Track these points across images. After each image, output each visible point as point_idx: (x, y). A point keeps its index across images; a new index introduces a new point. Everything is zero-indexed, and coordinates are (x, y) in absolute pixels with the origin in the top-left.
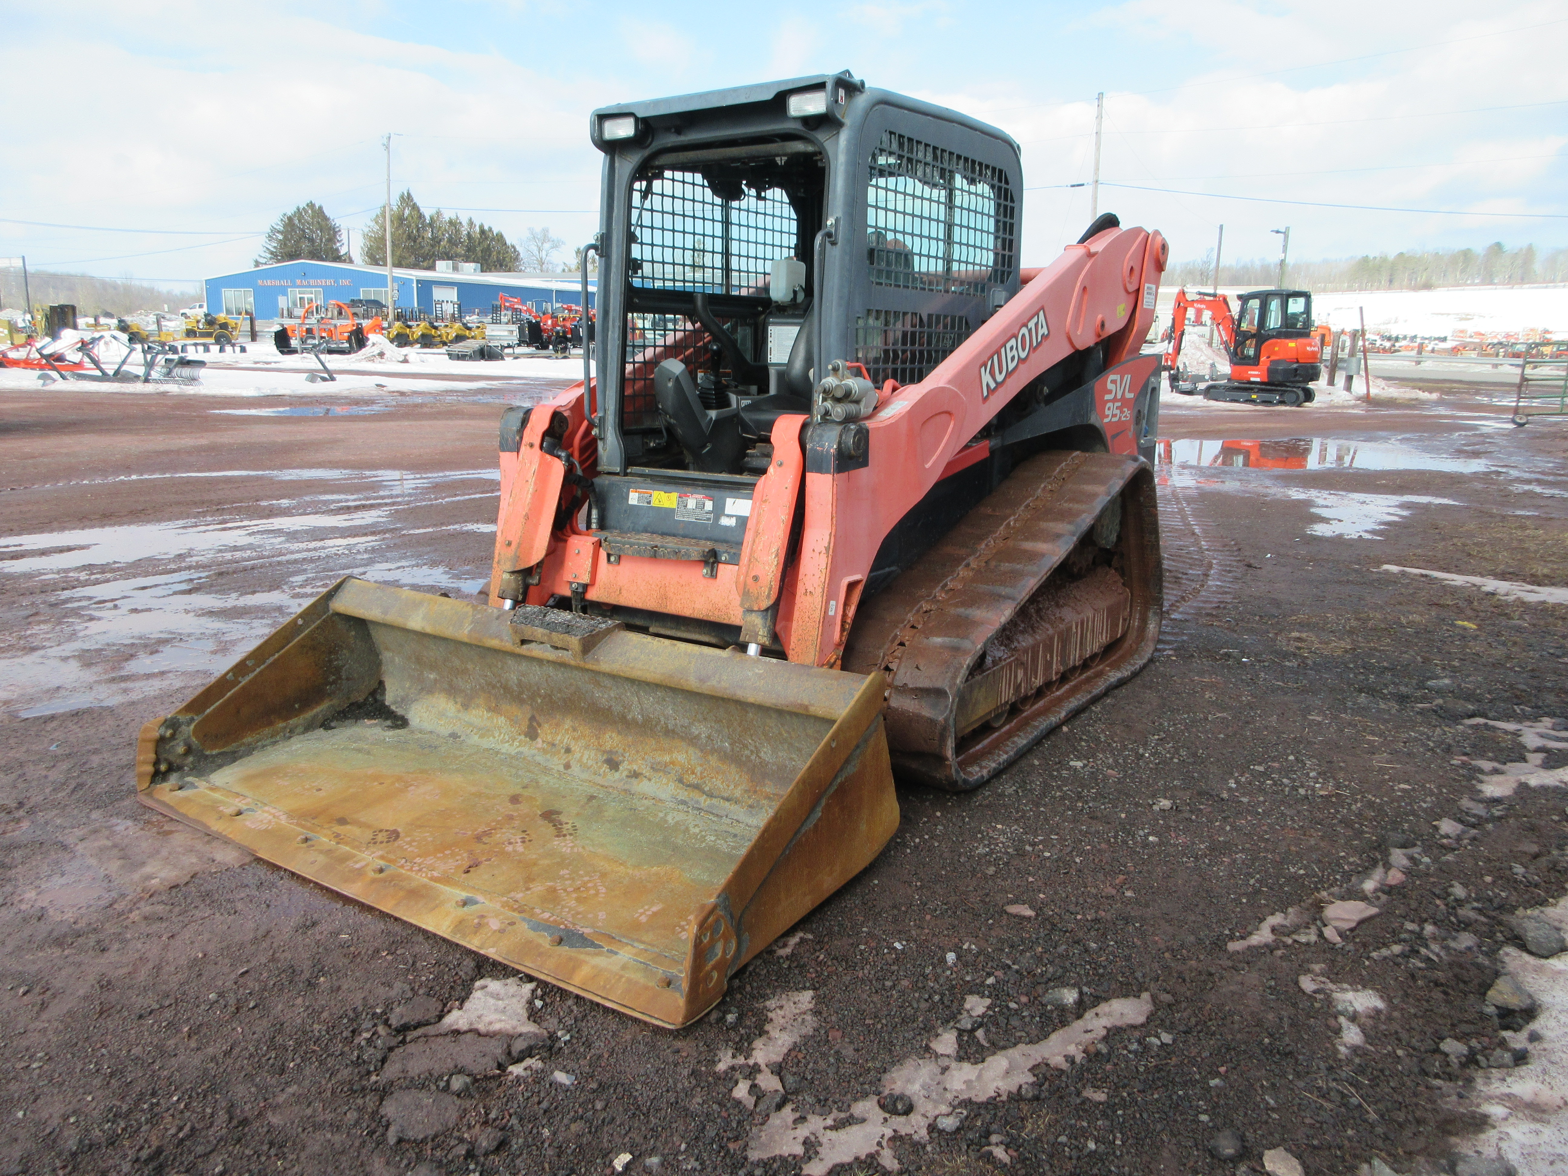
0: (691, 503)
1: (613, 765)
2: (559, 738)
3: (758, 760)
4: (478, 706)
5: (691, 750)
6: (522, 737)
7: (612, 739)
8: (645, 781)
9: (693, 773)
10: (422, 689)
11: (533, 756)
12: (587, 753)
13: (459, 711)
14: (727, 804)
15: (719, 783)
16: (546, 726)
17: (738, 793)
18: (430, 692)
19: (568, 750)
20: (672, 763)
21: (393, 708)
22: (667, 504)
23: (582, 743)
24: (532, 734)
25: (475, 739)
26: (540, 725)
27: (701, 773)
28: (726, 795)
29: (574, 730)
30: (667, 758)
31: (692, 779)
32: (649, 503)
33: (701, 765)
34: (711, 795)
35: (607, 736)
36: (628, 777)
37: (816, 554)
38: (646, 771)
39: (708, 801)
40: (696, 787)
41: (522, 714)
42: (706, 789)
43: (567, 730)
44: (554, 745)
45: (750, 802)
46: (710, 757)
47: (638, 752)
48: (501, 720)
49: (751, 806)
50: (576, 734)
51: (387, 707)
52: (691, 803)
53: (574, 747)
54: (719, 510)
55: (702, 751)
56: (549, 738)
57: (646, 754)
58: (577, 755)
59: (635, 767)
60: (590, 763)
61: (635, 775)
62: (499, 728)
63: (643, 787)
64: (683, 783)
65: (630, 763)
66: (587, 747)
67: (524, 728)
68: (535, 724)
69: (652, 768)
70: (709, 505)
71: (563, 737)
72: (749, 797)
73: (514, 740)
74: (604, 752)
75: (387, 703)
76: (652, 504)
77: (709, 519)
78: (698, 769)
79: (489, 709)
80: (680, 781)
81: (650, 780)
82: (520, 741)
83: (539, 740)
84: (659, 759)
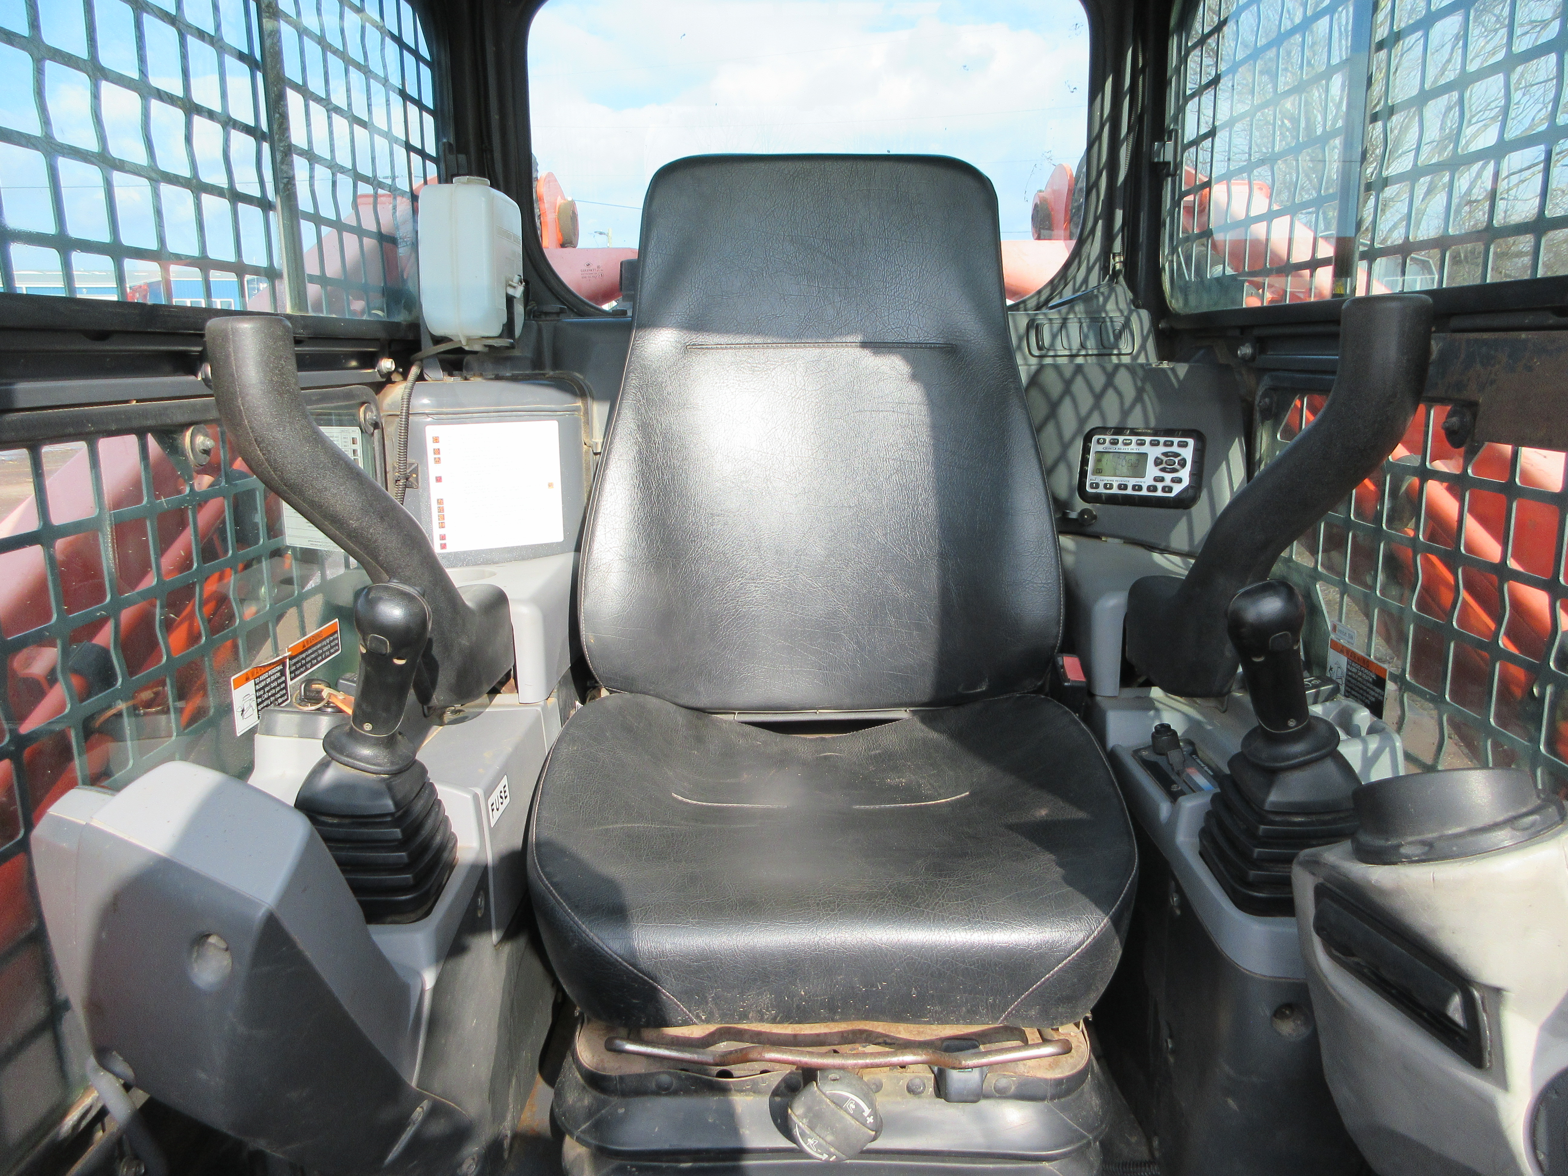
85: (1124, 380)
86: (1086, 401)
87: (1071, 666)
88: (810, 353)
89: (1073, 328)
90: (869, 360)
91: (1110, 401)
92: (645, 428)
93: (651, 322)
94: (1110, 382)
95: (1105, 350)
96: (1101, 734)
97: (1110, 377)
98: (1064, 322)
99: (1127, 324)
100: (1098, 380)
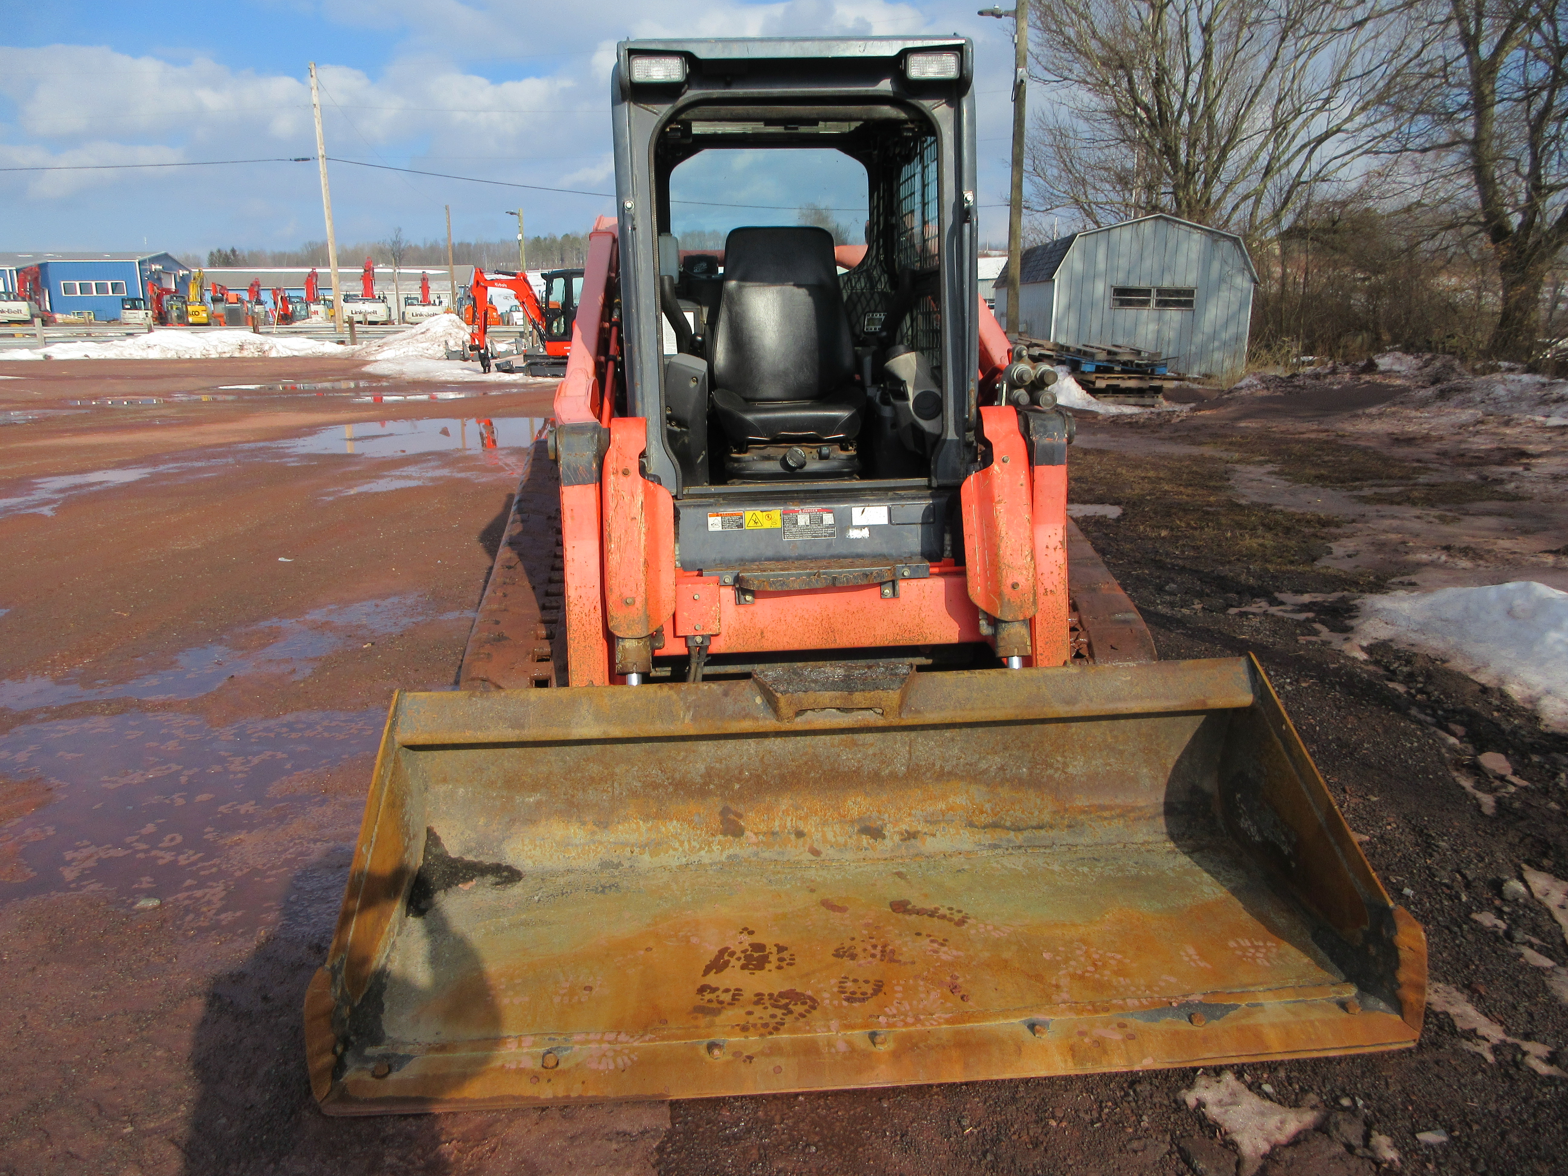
0: (803, 519)
1: (876, 833)
2: (777, 823)
3: (1063, 776)
4: (626, 818)
5: (973, 788)
6: (720, 837)
7: (856, 804)
8: (929, 839)
9: (982, 812)
10: (513, 821)
11: (756, 854)
12: (827, 830)
13: (593, 833)
14: (1043, 832)
15: (1019, 814)
16: (751, 814)
17: (1046, 817)
18: (532, 821)
19: (800, 834)
20: (951, 809)
21: (469, 858)
22: (767, 525)
23: (814, 819)
24: (733, 830)
25: (646, 860)
26: (740, 816)
27: (992, 810)
28: (1034, 824)
30: (942, 805)
31: (984, 819)
32: (741, 526)
33: (989, 801)
34: (1018, 829)
35: (850, 803)
36: (903, 840)
37: (1051, 551)
38: (923, 828)
39: (1020, 837)
40: (995, 826)
41: (706, 810)
42: (1008, 824)
43: (786, 811)
44: (774, 834)
45: (1066, 822)
46: (1000, 789)
48: (673, 826)
49: (1069, 826)
50: (801, 813)
51: (460, 860)
52: (1004, 844)
53: (808, 827)
54: (844, 523)
55: (988, 785)
56: (763, 827)
57: (911, 808)
58: (817, 836)
59: (904, 827)
60: (841, 840)
61: (911, 835)
62: (675, 836)
63: (930, 845)
64: (976, 827)
65: (895, 825)
66: (825, 823)
67: (716, 826)
68: (732, 817)
69: (927, 821)
70: (828, 519)
71: (785, 821)
72: (1062, 818)
73: (709, 844)
74: (855, 822)
75: (453, 855)
76: (746, 527)
77: (832, 534)
78: (988, 807)
79: (647, 818)
80: (971, 825)
81: (934, 835)
82: (719, 843)
83: (748, 833)
84: (931, 809)
85: (876, 296)
86: (864, 303)
87: (857, 377)
88: (778, 288)
89: (862, 280)
90: (796, 290)
91: (872, 302)
92: (730, 311)
93: (730, 279)
94: (872, 297)
95: (873, 288)
96: (865, 393)
97: (872, 295)
98: (859, 278)
99: (880, 279)
100: (869, 296)
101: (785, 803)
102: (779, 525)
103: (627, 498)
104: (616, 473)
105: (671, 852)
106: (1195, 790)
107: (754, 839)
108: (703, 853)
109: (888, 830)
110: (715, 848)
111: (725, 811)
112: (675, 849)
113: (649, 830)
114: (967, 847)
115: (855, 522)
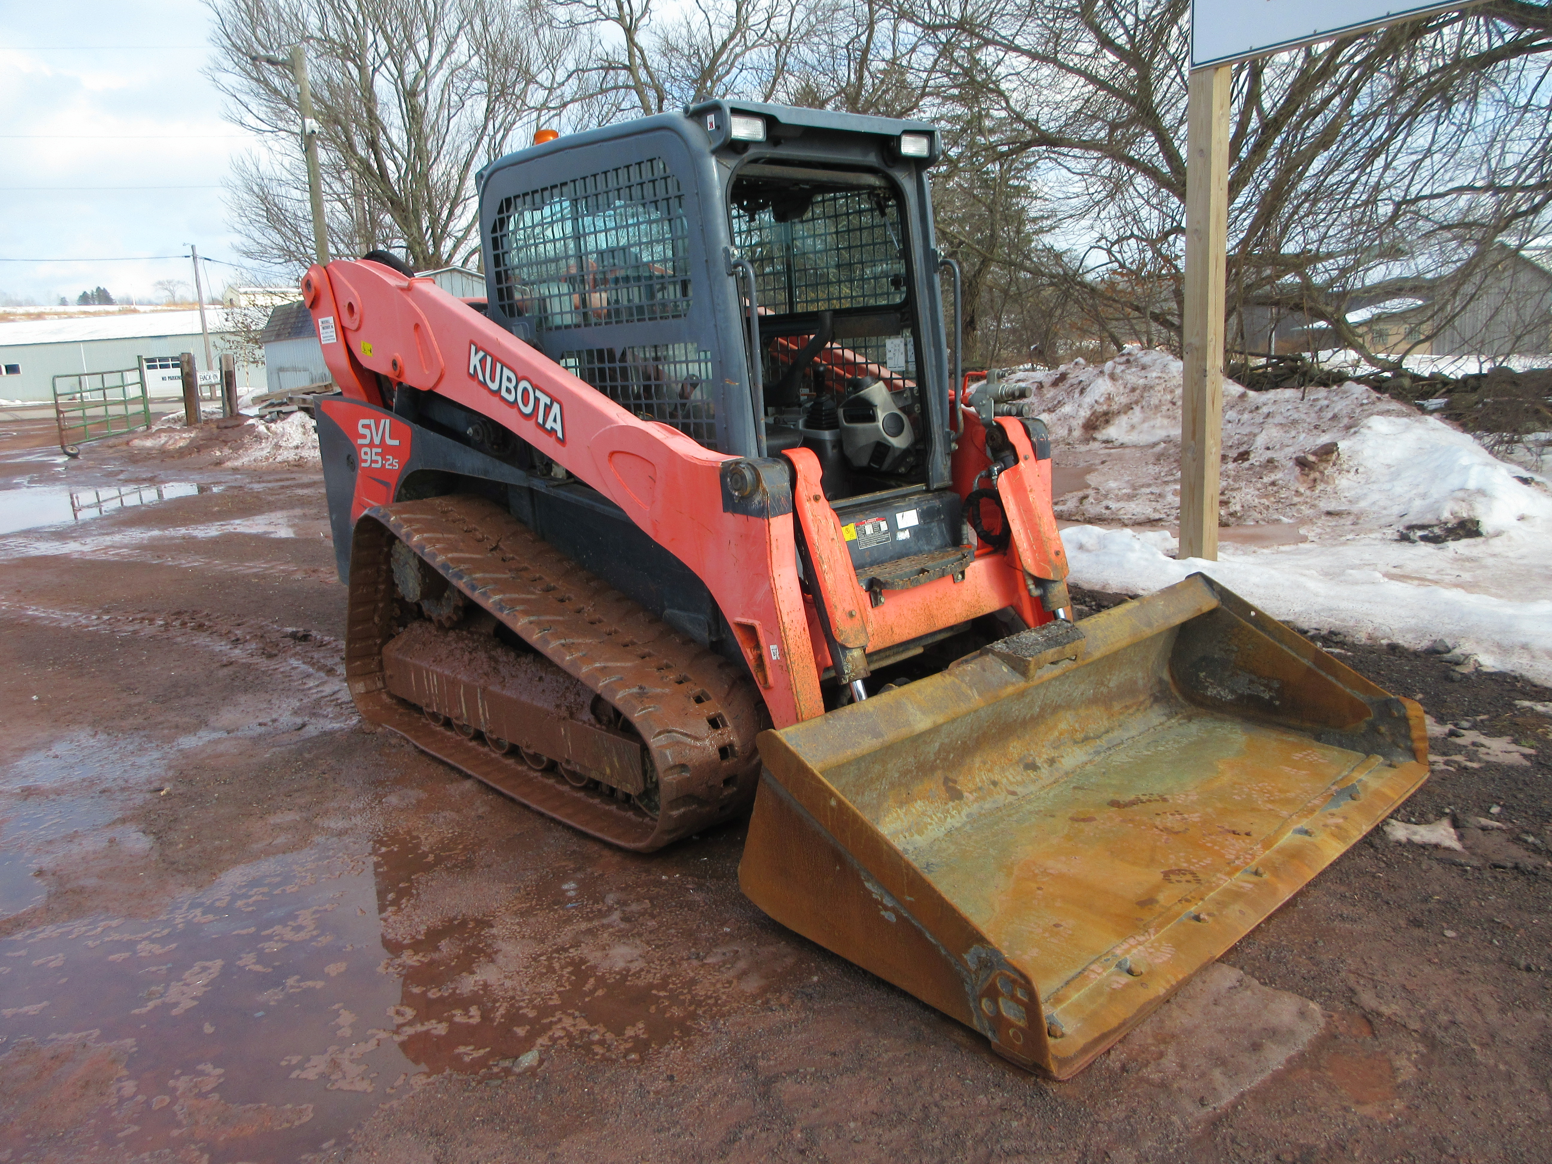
0: (869, 529)
1: (1032, 766)
2: (978, 780)
5: (1068, 714)
6: (951, 804)
7: (1015, 748)
8: (1062, 760)
9: (1077, 730)
12: (1007, 774)
14: (1111, 734)
15: (1093, 725)
16: (960, 778)
19: (995, 783)
20: (1060, 734)
22: (847, 538)
23: (997, 769)
24: (956, 795)
25: (917, 840)
26: (955, 782)
27: (1081, 726)
28: (1103, 730)
29: (985, 763)
30: (1055, 734)
31: (1079, 736)
33: (1077, 721)
34: (1099, 737)
35: (1010, 749)
36: (1050, 766)
38: (1054, 754)
39: (1103, 742)
40: (1087, 738)
41: (934, 784)
42: (1093, 735)
43: (979, 768)
44: (980, 789)
45: (1117, 724)
47: (1037, 744)
48: (919, 805)
49: (1120, 726)
50: (988, 766)
52: (1099, 750)
53: (997, 777)
54: (893, 528)
56: (972, 786)
57: (1041, 742)
58: (1004, 781)
59: (1045, 757)
60: (1019, 778)
61: (1052, 761)
62: (924, 813)
63: (1065, 764)
64: (1080, 743)
65: (1040, 757)
66: (1003, 770)
67: (945, 795)
68: (951, 784)
69: (1054, 748)
70: (884, 526)
71: (981, 777)
72: (1113, 721)
73: (948, 811)
74: (1017, 763)
77: (888, 539)
78: (1078, 725)
79: (901, 804)
80: (1076, 742)
81: (1063, 757)
82: (953, 809)
83: (966, 794)
84: (1051, 738)
101: (977, 761)
102: (855, 537)
103: (823, 522)
104: (809, 500)
105: (930, 827)
106: (1161, 681)
107: (971, 797)
108: (949, 819)
109: (1039, 762)
110: (954, 812)
111: (946, 780)
112: (931, 824)
113: (906, 814)
114: (1085, 758)
115: (900, 527)
